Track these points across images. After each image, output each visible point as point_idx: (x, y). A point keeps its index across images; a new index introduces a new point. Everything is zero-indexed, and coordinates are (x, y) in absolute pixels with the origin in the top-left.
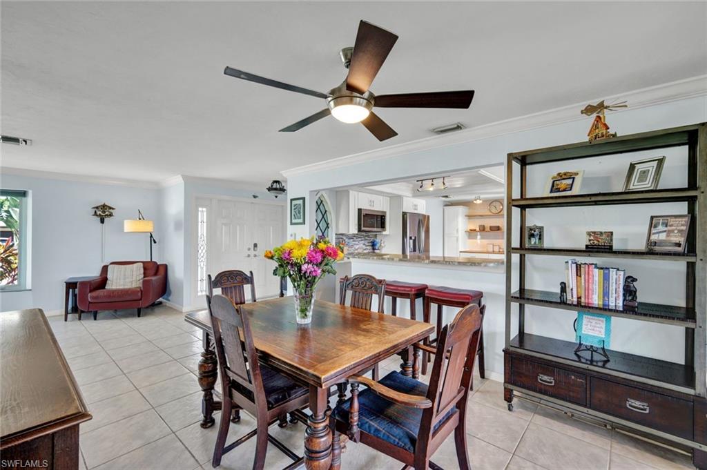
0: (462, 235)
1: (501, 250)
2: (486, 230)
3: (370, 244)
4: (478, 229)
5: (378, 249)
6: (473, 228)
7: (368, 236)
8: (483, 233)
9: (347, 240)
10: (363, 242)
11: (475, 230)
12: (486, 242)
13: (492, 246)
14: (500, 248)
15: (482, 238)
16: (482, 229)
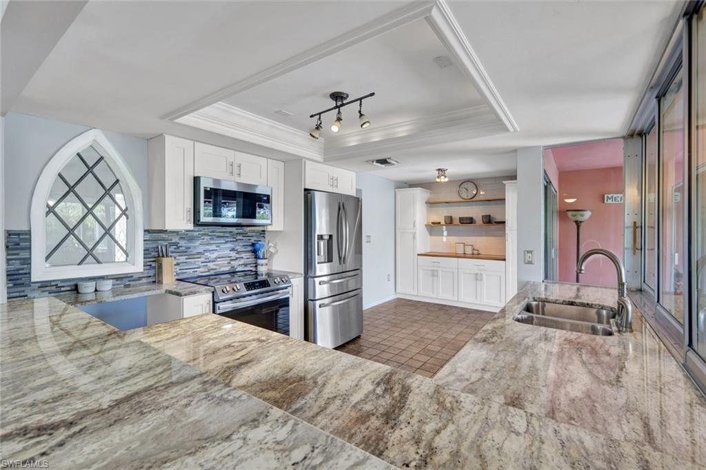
0: (420, 229)
1: (475, 252)
2: (454, 223)
3: (250, 248)
4: (443, 222)
5: (264, 258)
6: (436, 220)
7: (244, 234)
8: (451, 227)
9: (182, 243)
10: (229, 245)
11: (440, 223)
12: (454, 239)
13: (462, 245)
14: (474, 249)
15: (449, 235)
16: (448, 221)
